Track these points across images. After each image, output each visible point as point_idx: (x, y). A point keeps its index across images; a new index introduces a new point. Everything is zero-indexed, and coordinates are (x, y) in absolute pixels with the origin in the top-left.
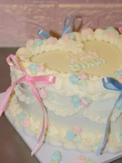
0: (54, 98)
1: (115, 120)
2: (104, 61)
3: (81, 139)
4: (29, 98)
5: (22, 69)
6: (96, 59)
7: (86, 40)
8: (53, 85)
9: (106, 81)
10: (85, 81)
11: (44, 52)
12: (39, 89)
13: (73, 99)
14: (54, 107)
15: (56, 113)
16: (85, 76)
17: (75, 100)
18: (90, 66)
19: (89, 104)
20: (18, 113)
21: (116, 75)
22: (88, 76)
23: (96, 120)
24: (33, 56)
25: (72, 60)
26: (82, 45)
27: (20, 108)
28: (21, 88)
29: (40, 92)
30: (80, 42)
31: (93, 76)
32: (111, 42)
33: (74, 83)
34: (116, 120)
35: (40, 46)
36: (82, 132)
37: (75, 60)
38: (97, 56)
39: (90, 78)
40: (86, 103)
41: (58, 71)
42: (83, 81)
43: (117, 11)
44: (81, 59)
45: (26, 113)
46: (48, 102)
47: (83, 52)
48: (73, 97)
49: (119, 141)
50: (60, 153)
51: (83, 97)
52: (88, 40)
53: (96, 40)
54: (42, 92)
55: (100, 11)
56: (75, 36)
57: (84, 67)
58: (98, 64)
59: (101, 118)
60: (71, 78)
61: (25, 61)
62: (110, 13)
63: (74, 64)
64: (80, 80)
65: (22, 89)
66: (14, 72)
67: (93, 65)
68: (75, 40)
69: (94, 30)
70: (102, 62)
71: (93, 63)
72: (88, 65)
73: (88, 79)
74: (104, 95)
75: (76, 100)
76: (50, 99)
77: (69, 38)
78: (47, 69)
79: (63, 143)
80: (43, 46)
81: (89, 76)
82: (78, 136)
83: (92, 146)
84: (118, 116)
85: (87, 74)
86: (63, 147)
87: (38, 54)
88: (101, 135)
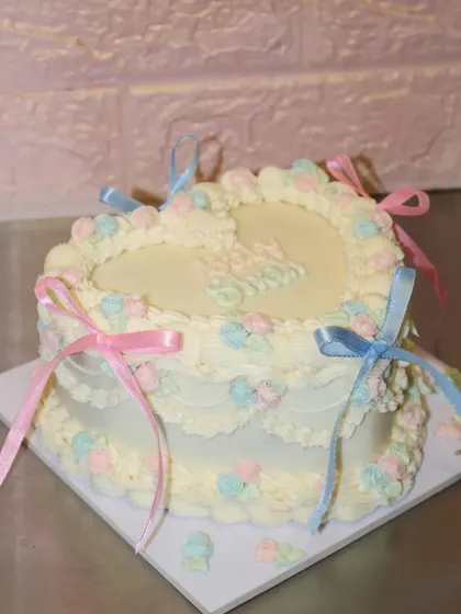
0: (178, 389)
1: (351, 433)
2: (302, 271)
3: (261, 493)
4: (102, 391)
5: (82, 316)
6: (279, 265)
7: (236, 204)
8: (177, 355)
9: (327, 337)
10: (265, 339)
11: (124, 251)
12: (134, 369)
13: (232, 387)
14: (180, 414)
15: (185, 428)
16: (263, 325)
17: (240, 390)
18: (267, 288)
19: (279, 398)
20: (70, 435)
21: (346, 312)
22: (270, 323)
23: (300, 439)
24: (95, 267)
25: (212, 273)
26: (231, 225)
27: (71, 419)
28: (73, 363)
29: (137, 373)
30: (223, 214)
31: (283, 322)
32: (311, 206)
33: (236, 345)
34: (353, 434)
35: (111, 235)
36: (261, 474)
37: (222, 273)
38: (279, 256)
39: (275, 328)
40: (269, 395)
41: (184, 314)
42: (260, 339)
43: (306, 96)
44: (237, 268)
45: (93, 433)
46: (162, 401)
47: (238, 246)
48: (232, 383)
49: (362, 488)
50: (208, 536)
51: (262, 382)
52: (241, 204)
53: (264, 200)
54: (145, 376)
55: (258, 99)
56: (207, 198)
57: (250, 292)
58: (286, 280)
59: (313, 431)
60: (224, 332)
61: (82, 286)
62: (286, 102)
63: (221, 286)
64: (251, 336)
65: (79, 367)
66: (54, 322)
67: (273, 285)
68: (207, 208)
69: (256, 174)
70: (296, 272)
71: (274, 279)
72: (262, 287)
73: (272, 331)
74: (319, 370)
75: (244, 391)
76: (166, 391)
77: (192, 207)
78: (151, 308)
79: (208, 507)
80: (121, 233)
81: (273, 321)
82: (252, 487)
83: (290, 510)
84: (358, 423)
85: (266, 318)
86: (210, 518)
87: (108, 260)
88: (316, 478)
